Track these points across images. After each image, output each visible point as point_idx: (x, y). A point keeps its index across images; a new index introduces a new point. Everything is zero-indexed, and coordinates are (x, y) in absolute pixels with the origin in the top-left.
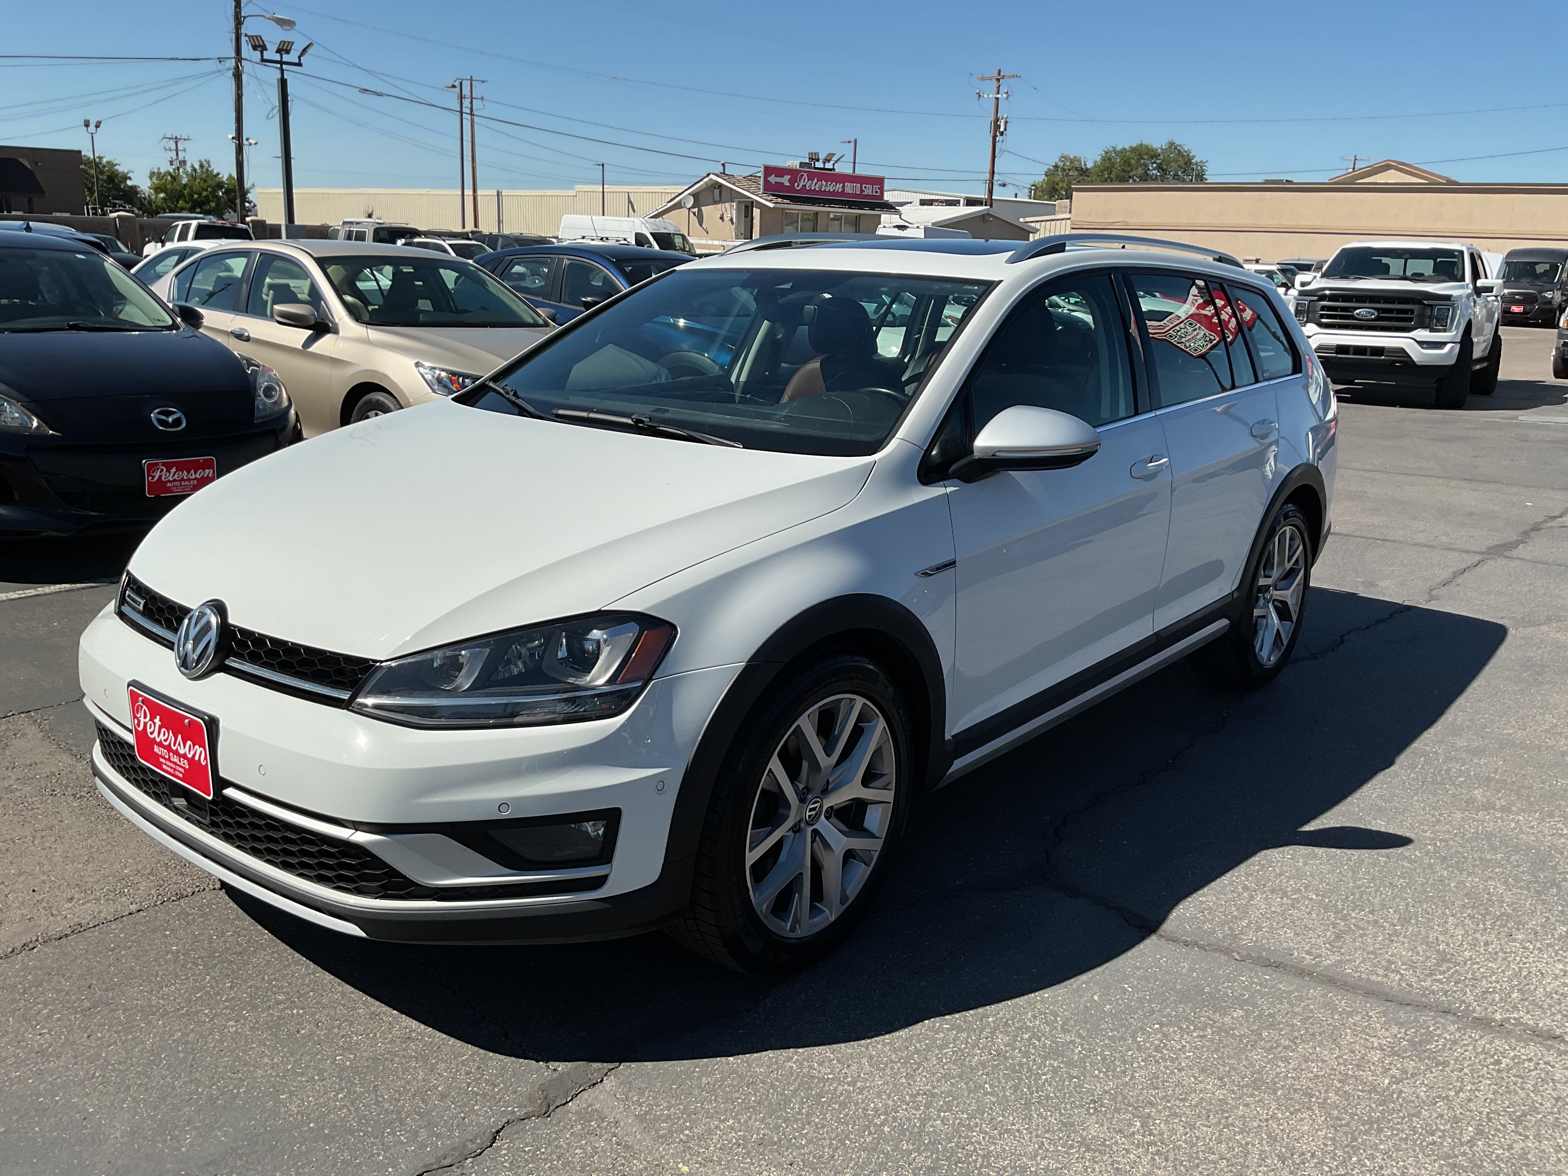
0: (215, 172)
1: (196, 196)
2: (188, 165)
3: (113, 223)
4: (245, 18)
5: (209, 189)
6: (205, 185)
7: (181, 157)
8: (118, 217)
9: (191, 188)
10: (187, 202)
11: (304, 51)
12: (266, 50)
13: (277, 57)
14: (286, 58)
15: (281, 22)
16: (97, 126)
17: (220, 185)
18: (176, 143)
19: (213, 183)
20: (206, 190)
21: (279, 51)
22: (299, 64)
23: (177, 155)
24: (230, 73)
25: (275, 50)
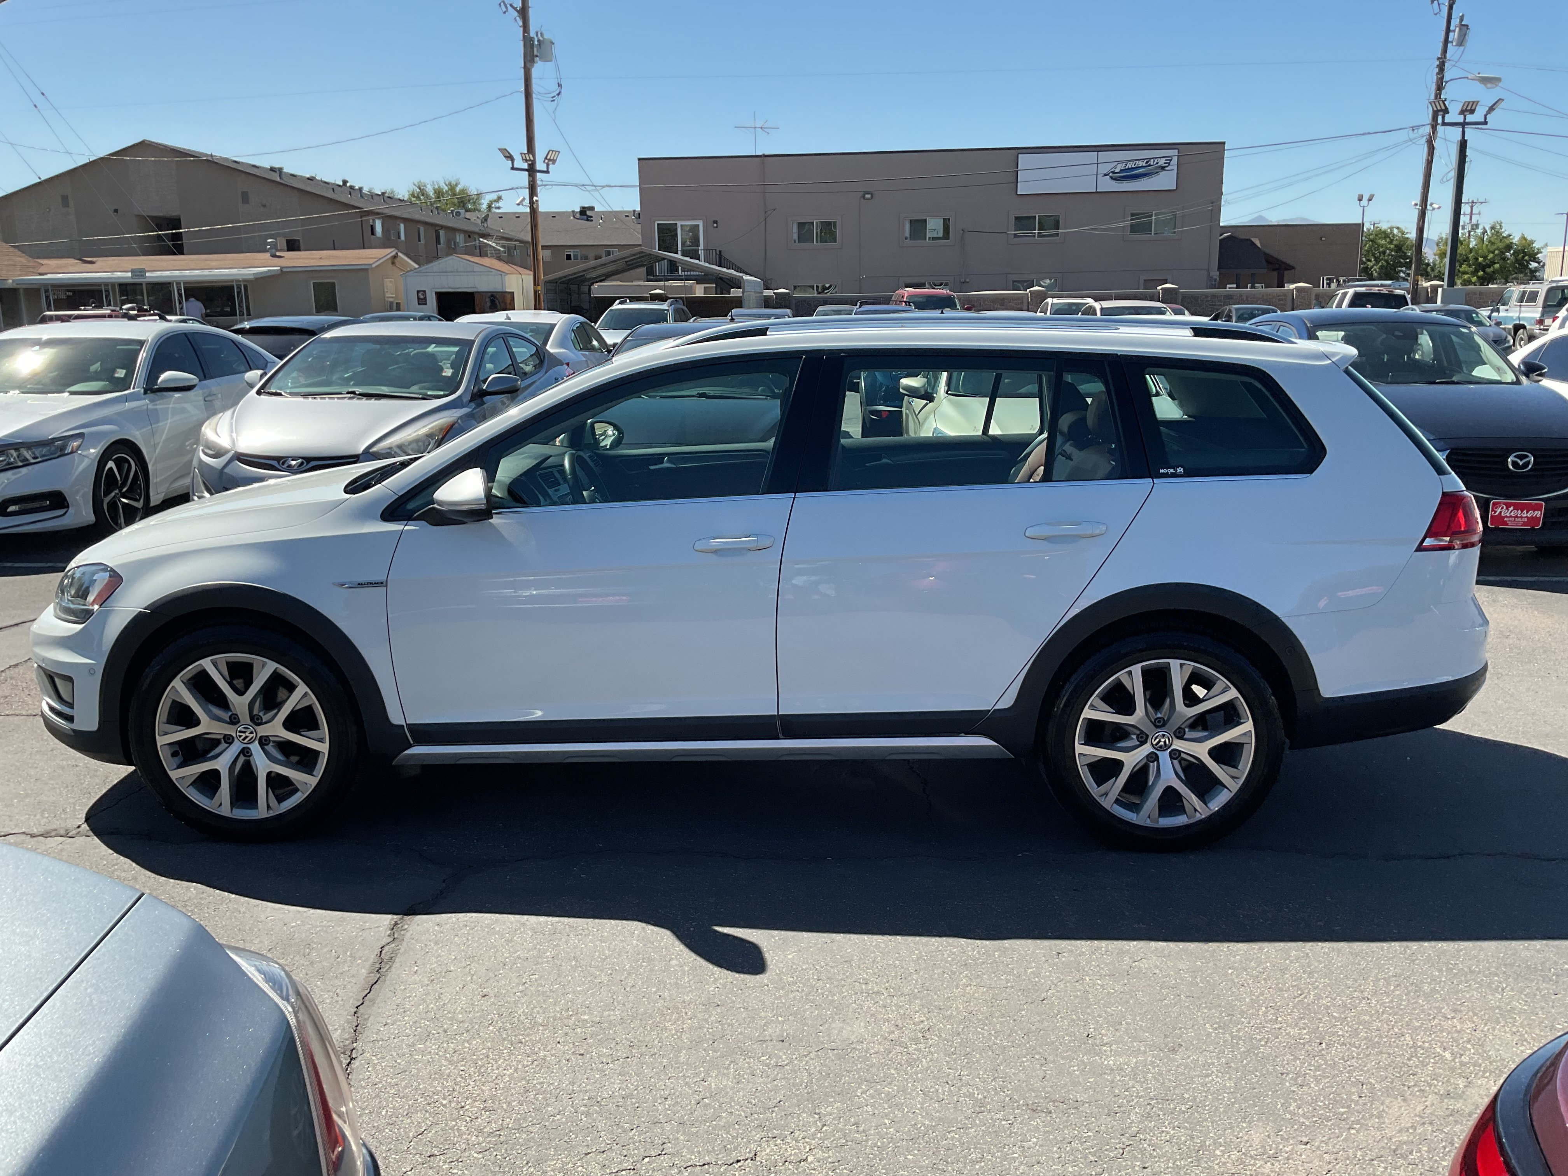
0: (1504, 235)
1: (1480, 259)
2: (1481, 227)
3: (1290, 294)
4: (1447, 82)
5: (1497, 252)
6: (1492, 248)
7: (1474, 221)
8: (1296, 288)
9: (1477, 253)
10: (1470, 266)
11: (1491, 109)
12: (1448, 113)
13: (1460, 119)
14: (1470, 118)
15: (1485, 80)
16: (1370, 200)
17: (1509, 247)
18: (1472, 207)
19: (1501, 245)
20: (1493, 252)
21: (1462, 112)
22: (1485, 123)
23: (1471, 219)
24: (1424, 139)
25: (1459, 110)
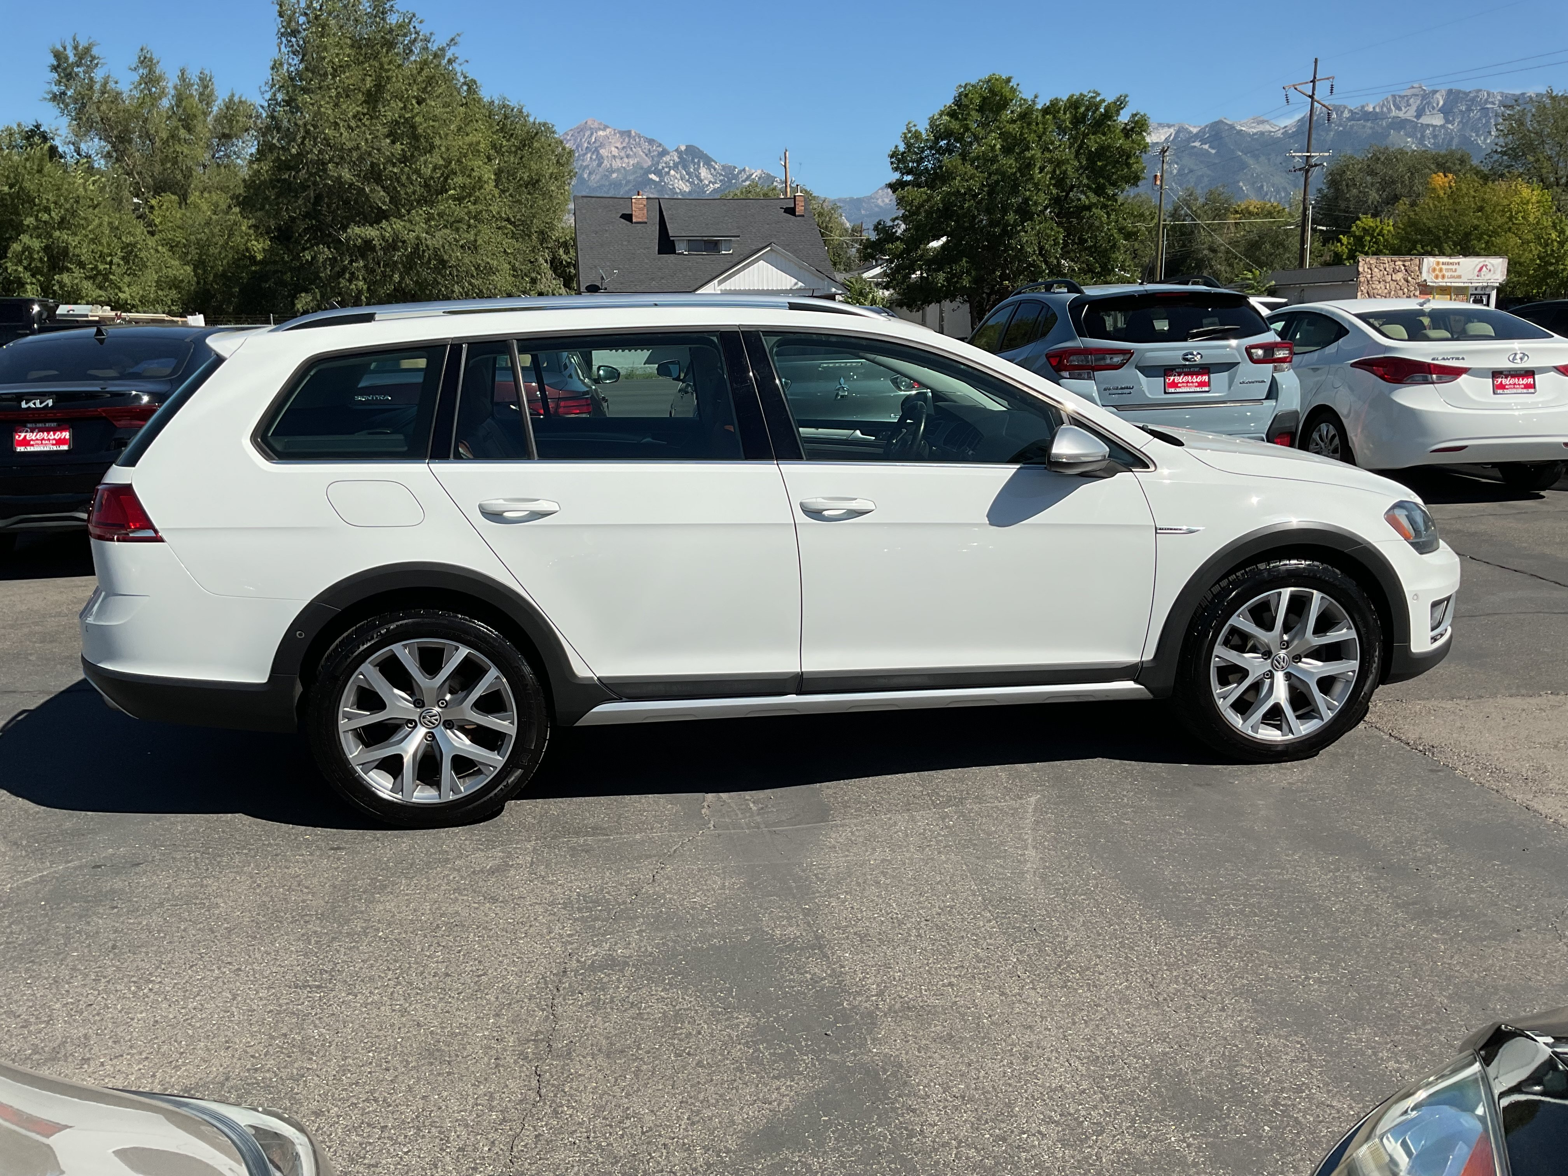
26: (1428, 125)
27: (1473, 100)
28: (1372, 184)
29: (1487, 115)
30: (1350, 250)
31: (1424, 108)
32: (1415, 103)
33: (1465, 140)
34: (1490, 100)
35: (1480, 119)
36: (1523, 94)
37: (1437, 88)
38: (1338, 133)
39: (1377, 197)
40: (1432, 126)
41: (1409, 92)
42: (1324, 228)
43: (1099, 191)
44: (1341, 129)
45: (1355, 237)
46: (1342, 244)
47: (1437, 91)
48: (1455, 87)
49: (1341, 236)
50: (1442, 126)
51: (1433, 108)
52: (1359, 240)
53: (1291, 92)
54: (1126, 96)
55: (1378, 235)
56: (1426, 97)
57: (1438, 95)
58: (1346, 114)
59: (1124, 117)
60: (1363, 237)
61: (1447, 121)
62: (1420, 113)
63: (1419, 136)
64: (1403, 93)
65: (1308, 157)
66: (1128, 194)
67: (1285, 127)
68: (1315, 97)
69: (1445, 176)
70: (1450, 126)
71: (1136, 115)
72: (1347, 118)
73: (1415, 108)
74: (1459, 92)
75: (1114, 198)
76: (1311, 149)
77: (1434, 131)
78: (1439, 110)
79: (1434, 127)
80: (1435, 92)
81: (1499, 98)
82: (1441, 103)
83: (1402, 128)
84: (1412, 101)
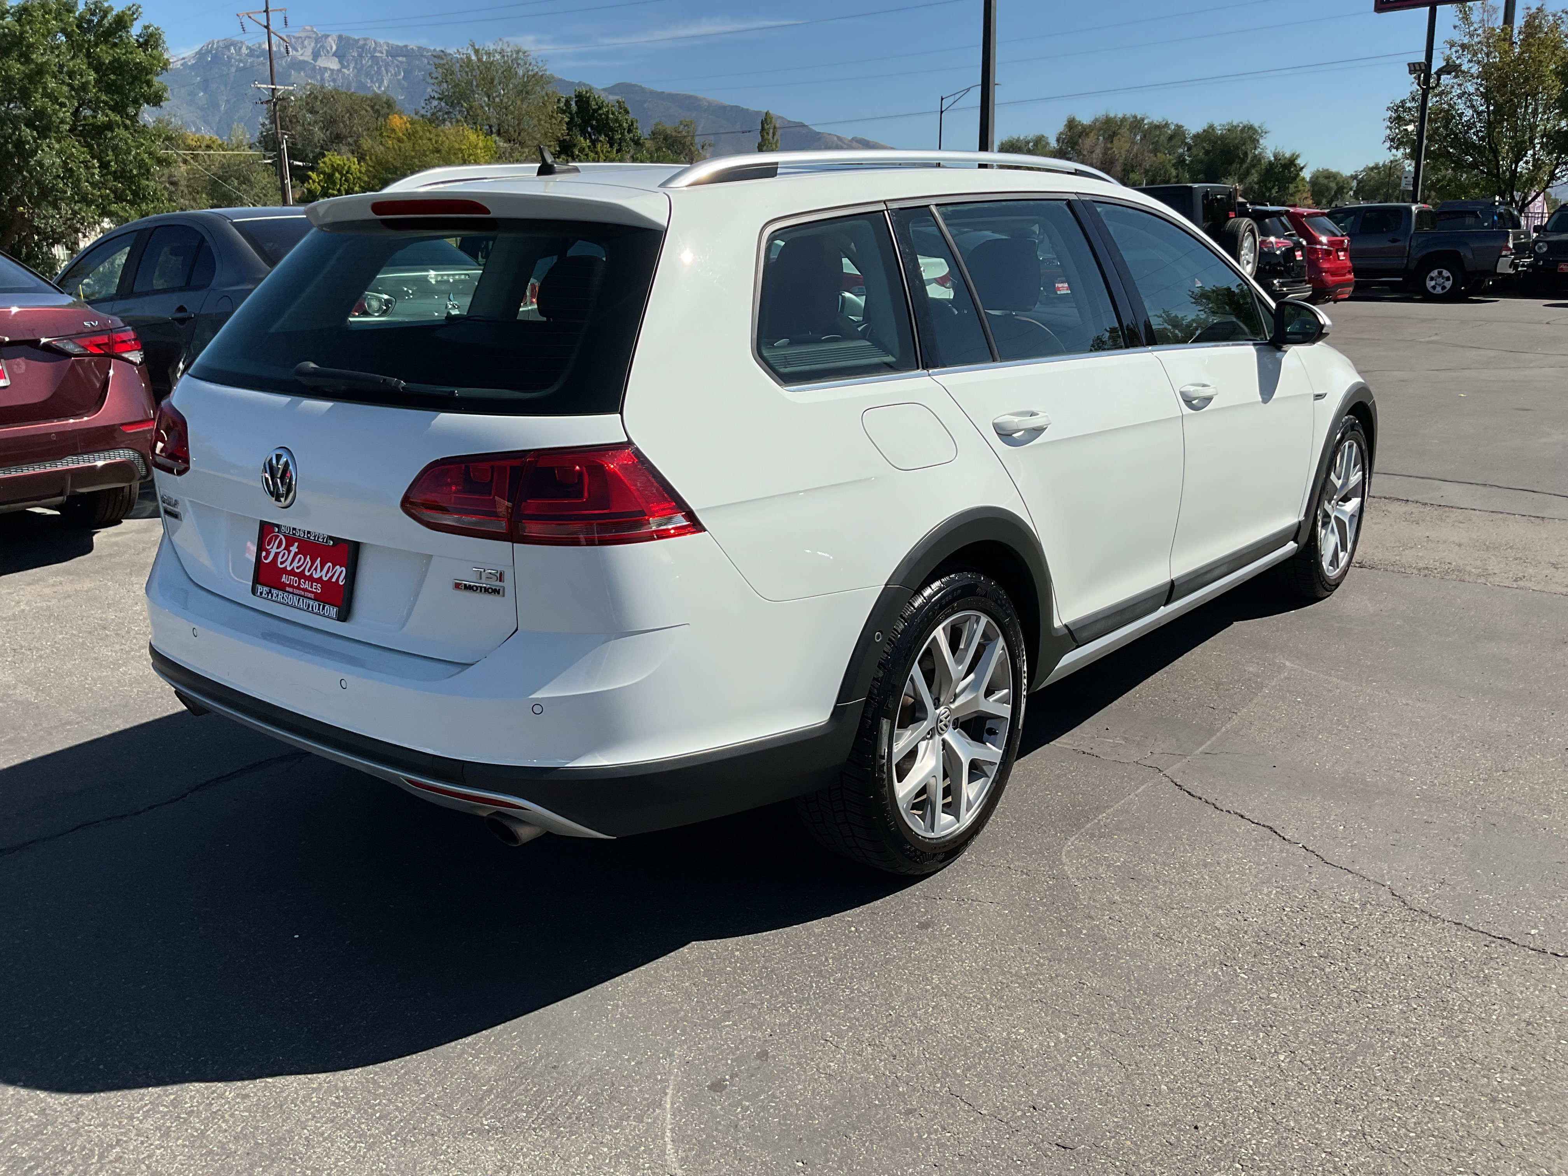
26: (326, 68)
27: (363, 47)
28: (315, 122)
29: (377, 64)
30: (323, 187)
31: (319, 50)
32: (310, 46)
33: (362, 86)
34: (378, 49)
35: (371, 66)
36: (406, 46)
37: (328, 33)
38: (239, 70)
39: (322, 135)
40: (330, 69)
41: (303, 35)
42: (301, 164)
43: (119, 108)
44: (242, 65)
45: (324, 173)
46: (314, 181)
47: (328, 36)
48: (345, 34)
49: (310, 173)
50: (339, 71)
51: (328, 52)
52: (329, 178)
53: (246, 20)
54: (140, 7)
55: (347, 172)
56: (320, 40)
57: (330, 39)
58: (244, 51)
59: (136, 30)
60: (333, 175)
61: (343, 66)
62: (316, 55)
63: (319, 78)
64: (297, 35)
65: (273, 89)
66: (148, 115)
67: (183, 59)
68: (271, 28)
69: (401, 118)
70: (345, 71)
71: (149, 27)
72: (247, 55)
73: (311, 51)
74: (349, 38)
75: (134, 119)
76: (276, 80)
77: (332, 74)
78: (333, 55)
79: (332, 70)
80: (327, 36)
81: (385, 47)
82: (334, 48)
83: (303, 69)
84: (306, 43)
